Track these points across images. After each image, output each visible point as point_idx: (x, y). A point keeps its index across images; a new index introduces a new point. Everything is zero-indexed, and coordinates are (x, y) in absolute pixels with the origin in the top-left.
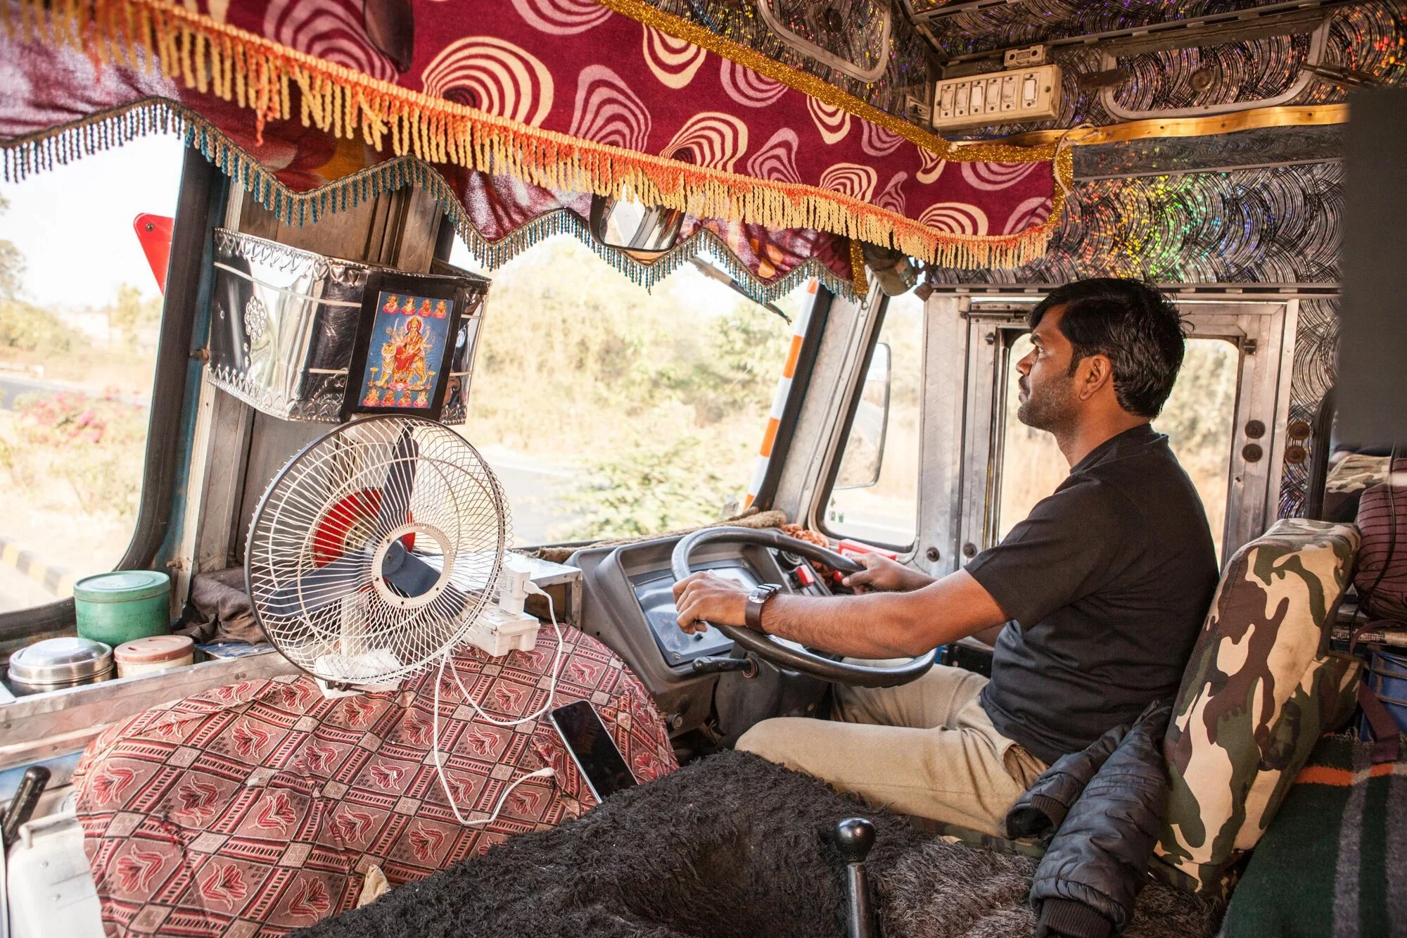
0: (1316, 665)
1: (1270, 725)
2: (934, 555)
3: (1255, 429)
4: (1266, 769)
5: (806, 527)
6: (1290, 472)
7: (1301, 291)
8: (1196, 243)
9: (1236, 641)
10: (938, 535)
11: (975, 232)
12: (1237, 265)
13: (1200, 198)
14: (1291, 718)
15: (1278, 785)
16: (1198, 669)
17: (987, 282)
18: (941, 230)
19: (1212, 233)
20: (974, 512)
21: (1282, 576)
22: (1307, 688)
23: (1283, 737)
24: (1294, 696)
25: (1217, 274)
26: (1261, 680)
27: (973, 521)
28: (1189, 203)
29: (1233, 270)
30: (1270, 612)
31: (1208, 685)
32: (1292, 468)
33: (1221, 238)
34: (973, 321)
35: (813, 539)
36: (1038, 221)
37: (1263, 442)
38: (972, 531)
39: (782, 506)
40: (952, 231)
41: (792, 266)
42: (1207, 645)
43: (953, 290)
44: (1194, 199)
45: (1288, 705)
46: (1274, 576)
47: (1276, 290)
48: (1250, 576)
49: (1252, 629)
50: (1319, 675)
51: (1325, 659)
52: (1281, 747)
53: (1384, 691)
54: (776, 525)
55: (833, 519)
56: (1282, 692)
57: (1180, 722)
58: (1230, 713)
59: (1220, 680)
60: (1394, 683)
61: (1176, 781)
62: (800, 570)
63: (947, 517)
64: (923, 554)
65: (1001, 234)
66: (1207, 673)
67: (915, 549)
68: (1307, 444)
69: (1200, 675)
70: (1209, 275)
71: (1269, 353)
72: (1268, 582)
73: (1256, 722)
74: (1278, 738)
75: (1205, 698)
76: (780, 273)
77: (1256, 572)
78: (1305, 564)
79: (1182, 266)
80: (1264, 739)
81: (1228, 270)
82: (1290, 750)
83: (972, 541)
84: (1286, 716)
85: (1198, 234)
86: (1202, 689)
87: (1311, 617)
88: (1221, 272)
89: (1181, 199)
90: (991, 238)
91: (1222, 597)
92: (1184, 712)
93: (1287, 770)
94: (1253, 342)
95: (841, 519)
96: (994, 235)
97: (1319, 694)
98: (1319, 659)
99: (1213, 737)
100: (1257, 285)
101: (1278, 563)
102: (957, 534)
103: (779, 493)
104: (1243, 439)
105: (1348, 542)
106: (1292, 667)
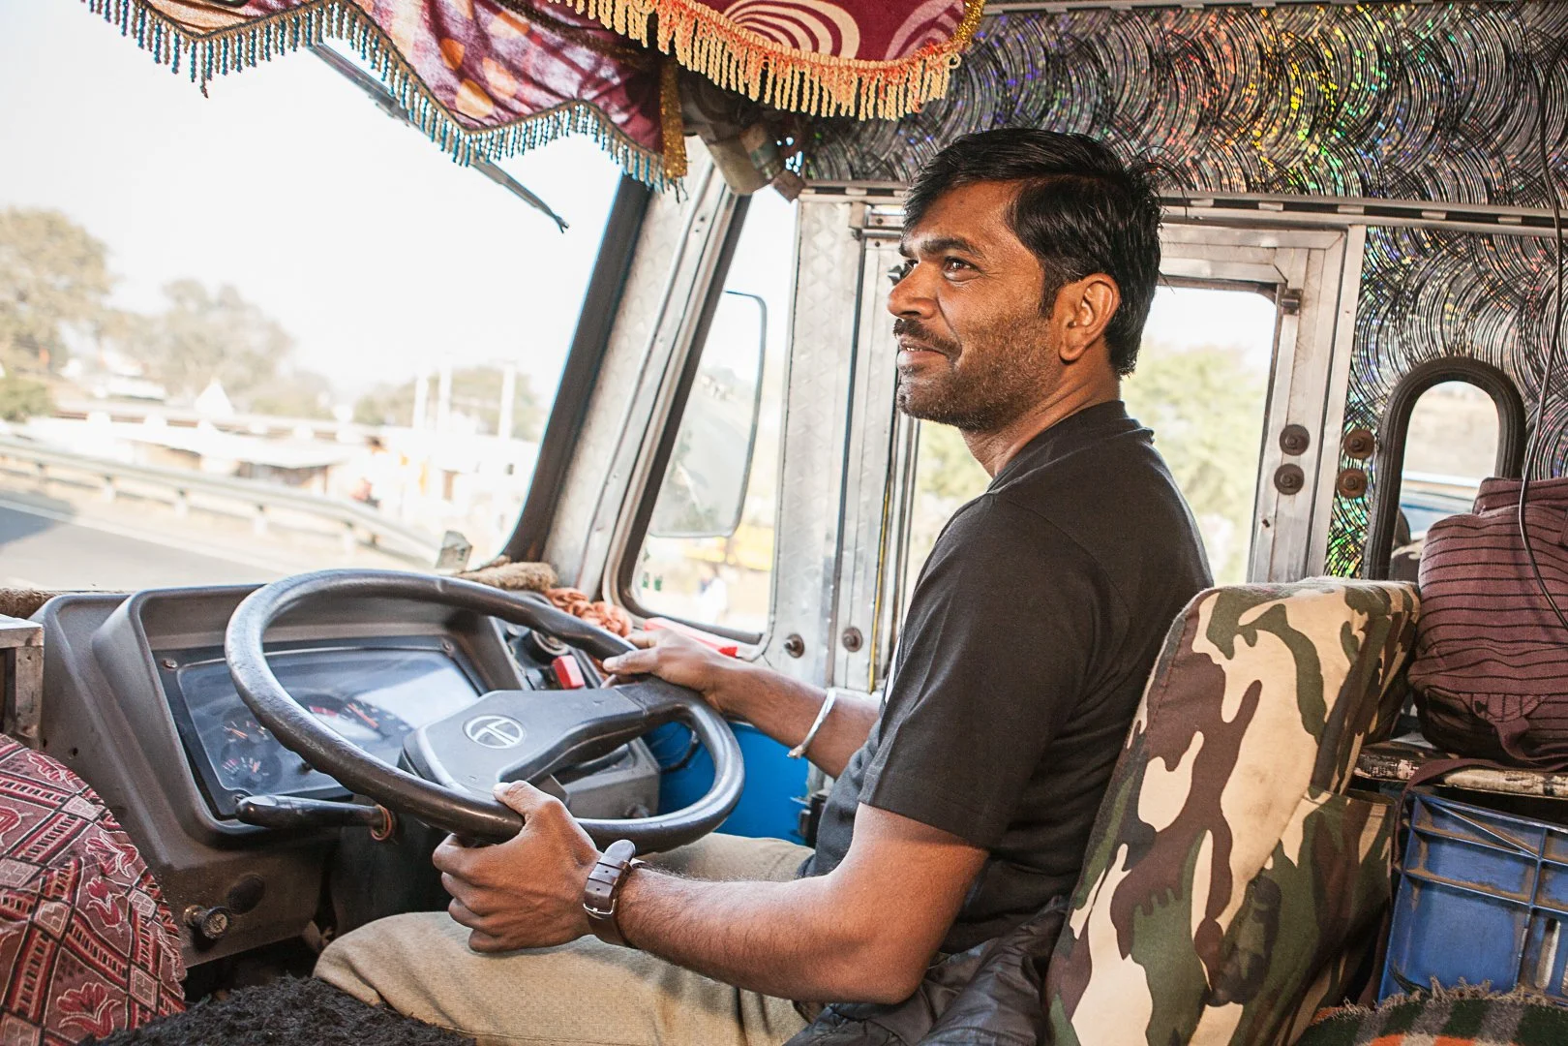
0: (1308, 807)
1: (1224, 921)
2: (796, 648)
3: (1295, 439)
4: (1217, 1004)
5: (598, 597)
6: (1344, 512)
7: (1370, 211)
8: (1218, 125)
9: (1171, 766)
10: (805, 612)
11: (836, 51)
12: (1277, 165)
13: (1227, 49)
14: (1264, 907)
15: (1237, 1032)
16: (1109, 821)
17: (895, 178)
18: (774, 39)
19: (1243, 110)
20: (860, 573)
21: (1251, 641)
22: (1292, 853)
23: (1249, 940)
24: (1269, 865)
25: (1247, 177)
26: (1209, 834)
27: (858, 588)
28: (1210, 56)
29: (1272, 172)
30: (1229, 711)
31: (1123, 849)
32: (1346, 506)
33: (1256, 116)
34: (870, 243)
35: (606, 618)
36: (939, 35)
37: (1306, 461)
38: (857, 607)
39: (556, 559)
40: (795, 44)
41: (538, 110)
42: (1126, 775)
43: (841, 191)
44: (1217, 50)
45: (1259, 883)
46: (1239, 641)
47: (1332, 208)
48: (1201, 644)
49: (1198, 739)
50: (1315, 826)
51: (1324, 797)
52: (1244, 961)
53: (1430, 866)
54: (531, 587)
55: (645, 585)
56: (1246, 857)
57: (1076, 922)
58: (1154, 899)
59: (1142, 839)
60: (1446, 849)
61: (1059, 1030)
62: (561, 664)
63: (819, 581)
64: (779, 644)
65: (880, 58)
66: (1122, 827)
67: (765, 638)
68: (1372, 466)
69: (1113, 830)
70: (1235, 180)
71: (1319, 313)
72: (1229, 653)
73: (1198, 915)
74: (1240, 946)
75: (1117, 874)
76: (508, 113)
77: (1210, 636)
78: (1294, 621)
79: (1195, 163)
80: (1213, 948)
81: (1263, 173)
82: (1261, 965)
83: (855, 623)
84: (1255, 904)
85: (1222, 110)
86: (1113, 858)
87: (1299, 716)
88: (1255, 177)
89: (1197, 50)
90: (863, 64)
91: (1154, 683)
92: (1084, 902)
93: (1255, 1005)
94: (1296, 294)
95: (658, 585)
96: (868, 59)
97: (1314, 863)
98: (1314, 796)
99: (1126, 945)
100: (1304, 199)
101: (1247, 618)
102: (833, 611)
103: (552, 536)
104: (1276, 457)
105: (1388, 601)
106: (1265, 810)
